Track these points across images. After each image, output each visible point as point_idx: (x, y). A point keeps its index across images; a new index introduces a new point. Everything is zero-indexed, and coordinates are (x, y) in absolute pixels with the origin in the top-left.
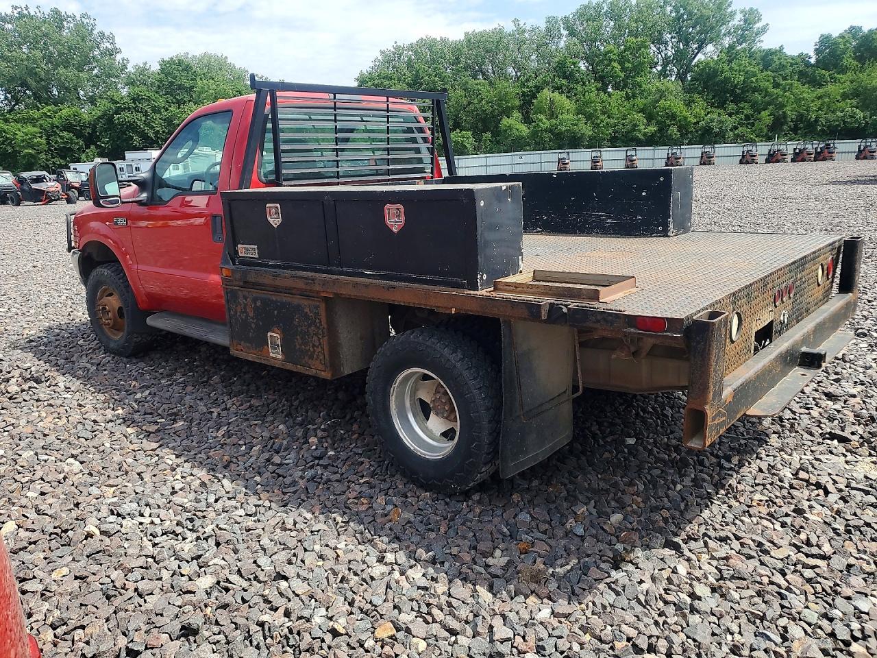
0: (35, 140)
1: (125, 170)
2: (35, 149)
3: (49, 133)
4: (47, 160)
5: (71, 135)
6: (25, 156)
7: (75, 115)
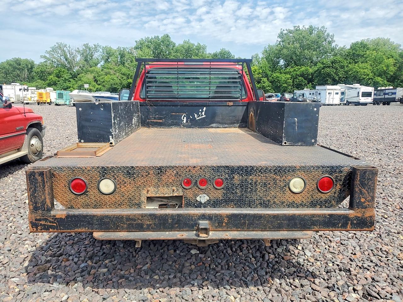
0: (288, 81)
1: (315, 94)
2: (287, 84)
3: (294, 78)
4: (291, 89)
5: (303, 78)
6: (283, 87)
7: (306, 70)
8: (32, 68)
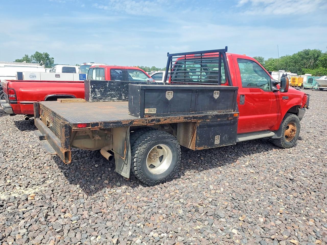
8: (318, 57)
